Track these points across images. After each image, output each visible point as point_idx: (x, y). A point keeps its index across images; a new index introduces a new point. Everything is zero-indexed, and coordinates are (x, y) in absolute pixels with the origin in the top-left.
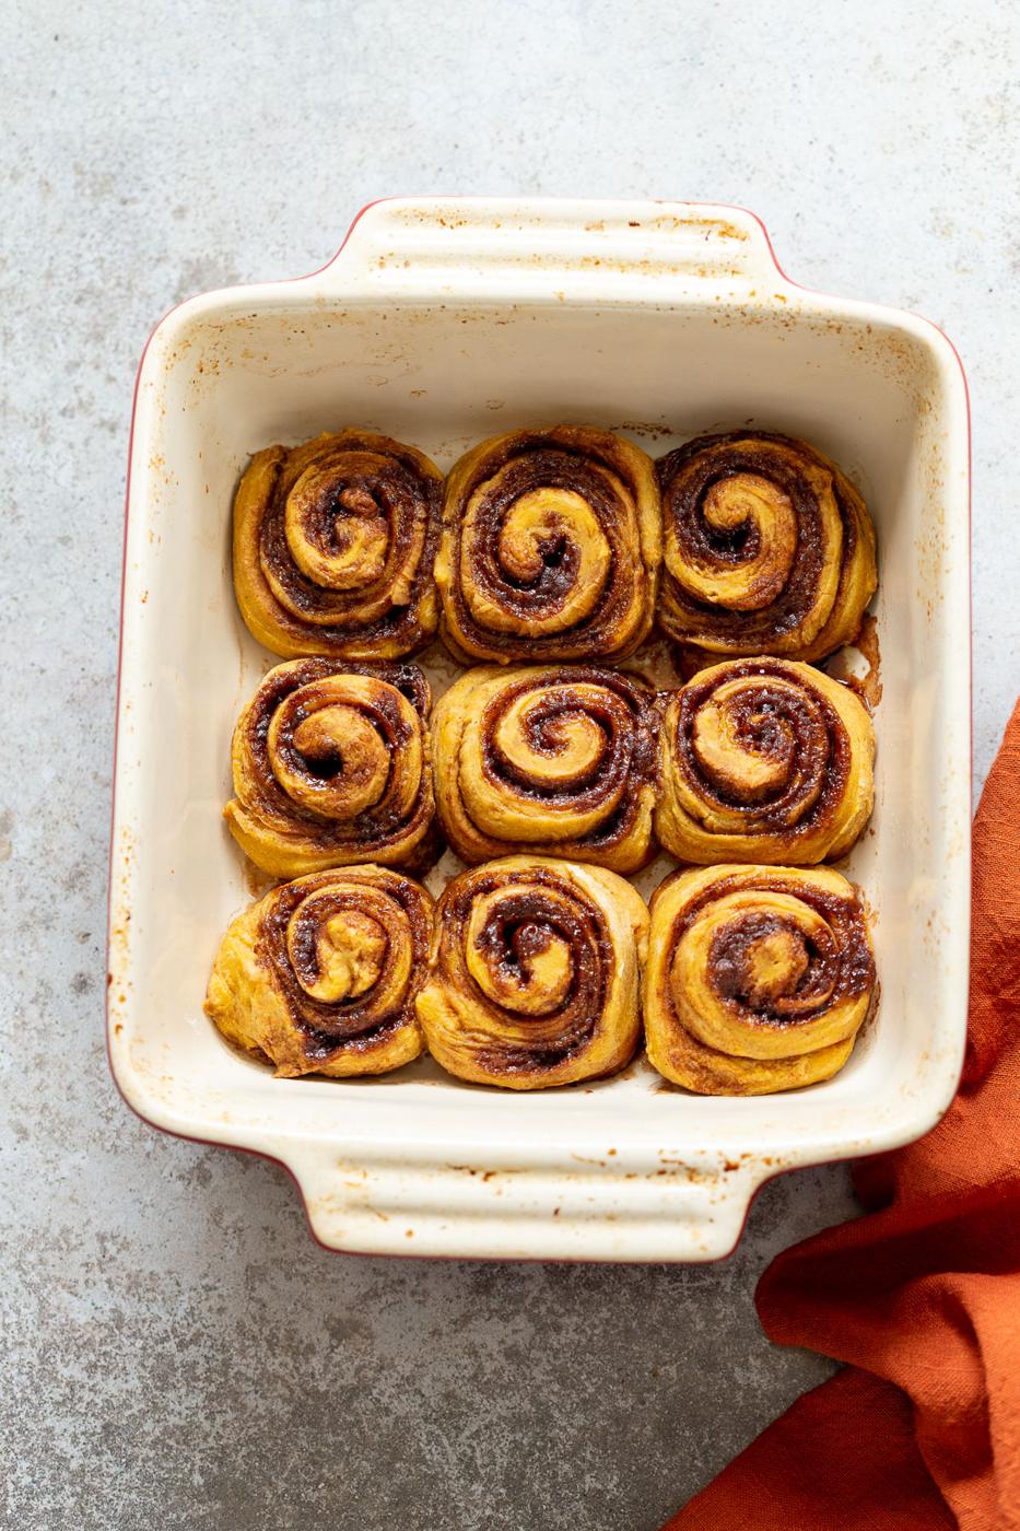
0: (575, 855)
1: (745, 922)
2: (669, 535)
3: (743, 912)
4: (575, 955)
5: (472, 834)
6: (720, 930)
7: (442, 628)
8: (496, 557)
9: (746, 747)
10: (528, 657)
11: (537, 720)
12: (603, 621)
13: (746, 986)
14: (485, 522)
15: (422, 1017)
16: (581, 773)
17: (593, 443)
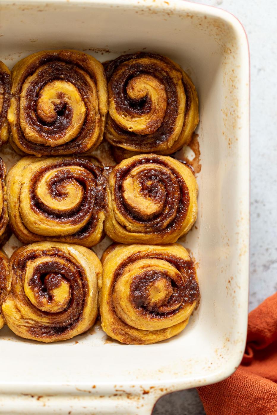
0: (71, 242)
1: (146, 275)
2: (111, 101)
3: (145, 269)
4: (71, 287)
5: (25, 232)
6: (135, 278)
7: (10, 139)
8: (36, 111)
9: (145, 196)
10: (49, 154)
11: (54, 183)
12: (82, 138)
13: (147, 302)
14: (30, 95)
15: (5, 314)
16: (74, 208)
17: (77, 59)
